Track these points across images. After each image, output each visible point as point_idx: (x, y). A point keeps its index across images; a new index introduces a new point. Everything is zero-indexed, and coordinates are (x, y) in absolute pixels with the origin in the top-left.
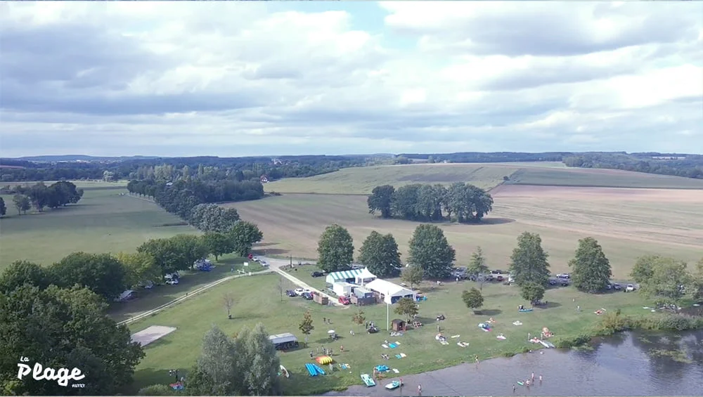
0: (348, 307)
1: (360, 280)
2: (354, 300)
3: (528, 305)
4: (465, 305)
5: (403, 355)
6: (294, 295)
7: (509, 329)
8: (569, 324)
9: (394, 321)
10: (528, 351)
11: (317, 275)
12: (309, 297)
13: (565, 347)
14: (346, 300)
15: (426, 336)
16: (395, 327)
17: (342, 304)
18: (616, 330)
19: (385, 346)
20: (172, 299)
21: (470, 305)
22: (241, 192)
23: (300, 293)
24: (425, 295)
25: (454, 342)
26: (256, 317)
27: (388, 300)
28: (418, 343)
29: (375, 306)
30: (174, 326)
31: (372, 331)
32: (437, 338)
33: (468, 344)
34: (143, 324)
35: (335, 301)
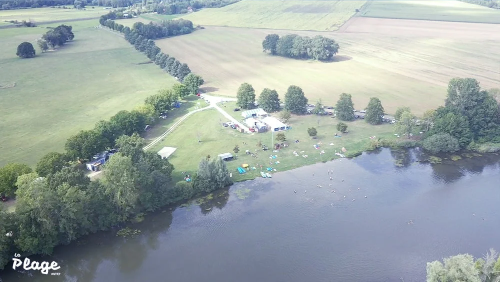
0: (253, 134)
1: (259, 115)
2: (256, 130)
3: (340, 133)
4: (308, 135)
5: (278, 162)
6: (227, 126)
7: (327, 147)
8: (356, 144)
9: (275, 145)
10: (333, 159)
11: (237, 110)
12: (235, 127)
13: (350, 157)
14: (253, 130)
15: (289, 151)
16: (276, 147)
17: (250, 132)
18: (376, 148)
19: (270, 157)
20: (167, 129)
21: (311, 135)
22: (179, 29)
23: (230, 125)
24: (291, 125)
25: (301, 155)
26: (211, 141)
27: (273, 130)
28: (285, 156)
29: (267, 133)
30: (174, 147)
31: (265, 150)
32: (294, 153)
33: (307, 156)
34: (160, 146)
35: (246, 130)
